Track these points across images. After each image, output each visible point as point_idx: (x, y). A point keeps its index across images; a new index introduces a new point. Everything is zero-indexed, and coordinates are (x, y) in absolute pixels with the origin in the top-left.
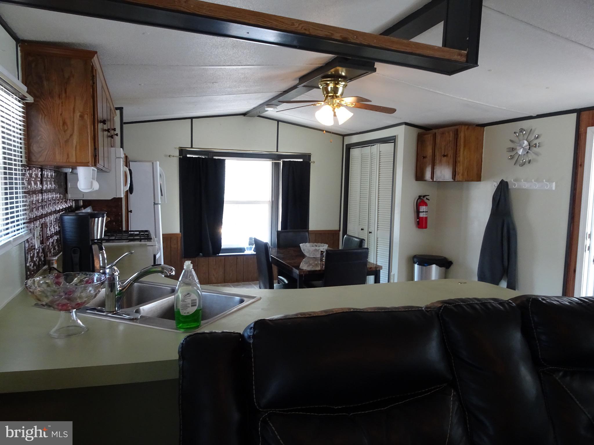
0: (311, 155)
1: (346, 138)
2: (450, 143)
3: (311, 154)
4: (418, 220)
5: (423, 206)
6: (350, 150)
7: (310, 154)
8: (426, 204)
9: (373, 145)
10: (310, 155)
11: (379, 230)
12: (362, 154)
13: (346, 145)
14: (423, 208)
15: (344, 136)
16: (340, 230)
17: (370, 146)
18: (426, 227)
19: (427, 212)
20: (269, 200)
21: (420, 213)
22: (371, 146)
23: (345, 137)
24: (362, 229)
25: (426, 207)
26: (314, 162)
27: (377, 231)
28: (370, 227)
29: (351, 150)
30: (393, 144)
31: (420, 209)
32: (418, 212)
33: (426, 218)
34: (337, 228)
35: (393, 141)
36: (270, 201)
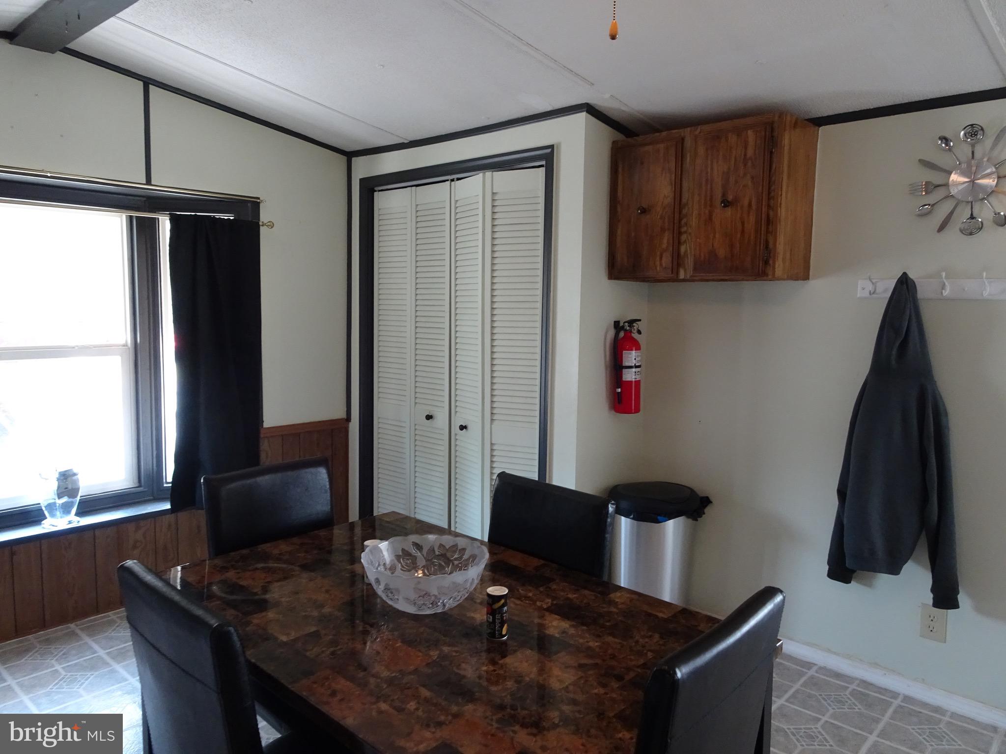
0: (261, 205)
1: (357, 162)
2: (745, 165)
3: (259, 198)
4: (619, 390)
5: (632, 350)
6: (373, 194)
7: (258, 201)
8: (636, 346)
9: (458, 179)
10: (259, 203)
11: (495, 423)
12: (417, 205)
13: (362, 181)
14: (631, 357)
15: (350, 155)
16: (348, 419)
17: (448, 180)
18: (637, 410)
19: (639, 367)
20: (123, 342)
21: (625, 371)
22: (452, 180)
23: (354, 159)
24: (429, 417)
25: (639, 353)
26: (271, 225)
27: (491, 424)
28: (456, 412)
29: (376, 193)
30: (542, 170)
31: (624, 360)
32: (616, 367)
33: (638, 383)
34: (340, 414)
35: (543, 163)
36: (125, 345)
